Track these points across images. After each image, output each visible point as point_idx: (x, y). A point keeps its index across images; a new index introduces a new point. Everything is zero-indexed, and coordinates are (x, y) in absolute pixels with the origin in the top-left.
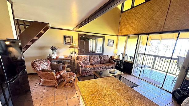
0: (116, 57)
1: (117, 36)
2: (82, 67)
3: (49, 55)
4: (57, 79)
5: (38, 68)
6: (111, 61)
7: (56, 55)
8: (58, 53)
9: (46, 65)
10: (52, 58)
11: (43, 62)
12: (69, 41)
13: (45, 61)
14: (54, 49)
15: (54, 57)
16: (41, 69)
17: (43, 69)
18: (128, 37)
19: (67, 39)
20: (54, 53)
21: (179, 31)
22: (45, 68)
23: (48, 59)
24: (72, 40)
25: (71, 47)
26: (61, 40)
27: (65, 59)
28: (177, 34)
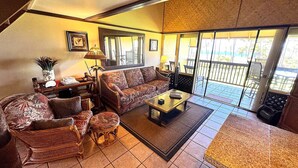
0: (164, 69)
1: (162, 33)
2: (121, 95)
3: (34, 80)
4: (82, 137)
5: (20, 122)
6: (159, 76)
7: (53, 77)
8: (57, 72)
9: (38, 109)
10: (47, 85)
11: (30, 103)
12: (81, 44)
13: (32, 98)
14: (46, 64)
15: (51, 84)
16: (29, 123)
17: (34, 123)
18: (181, 36)
19: (75, 39)
20: (48, 74)
21: (259, 28)
22: (38, 119)
23: (37, 91)
24: (86, 40)
25: (87, 57)
26: (61, 42)
27: (79, 85)
28: (256, 31)
